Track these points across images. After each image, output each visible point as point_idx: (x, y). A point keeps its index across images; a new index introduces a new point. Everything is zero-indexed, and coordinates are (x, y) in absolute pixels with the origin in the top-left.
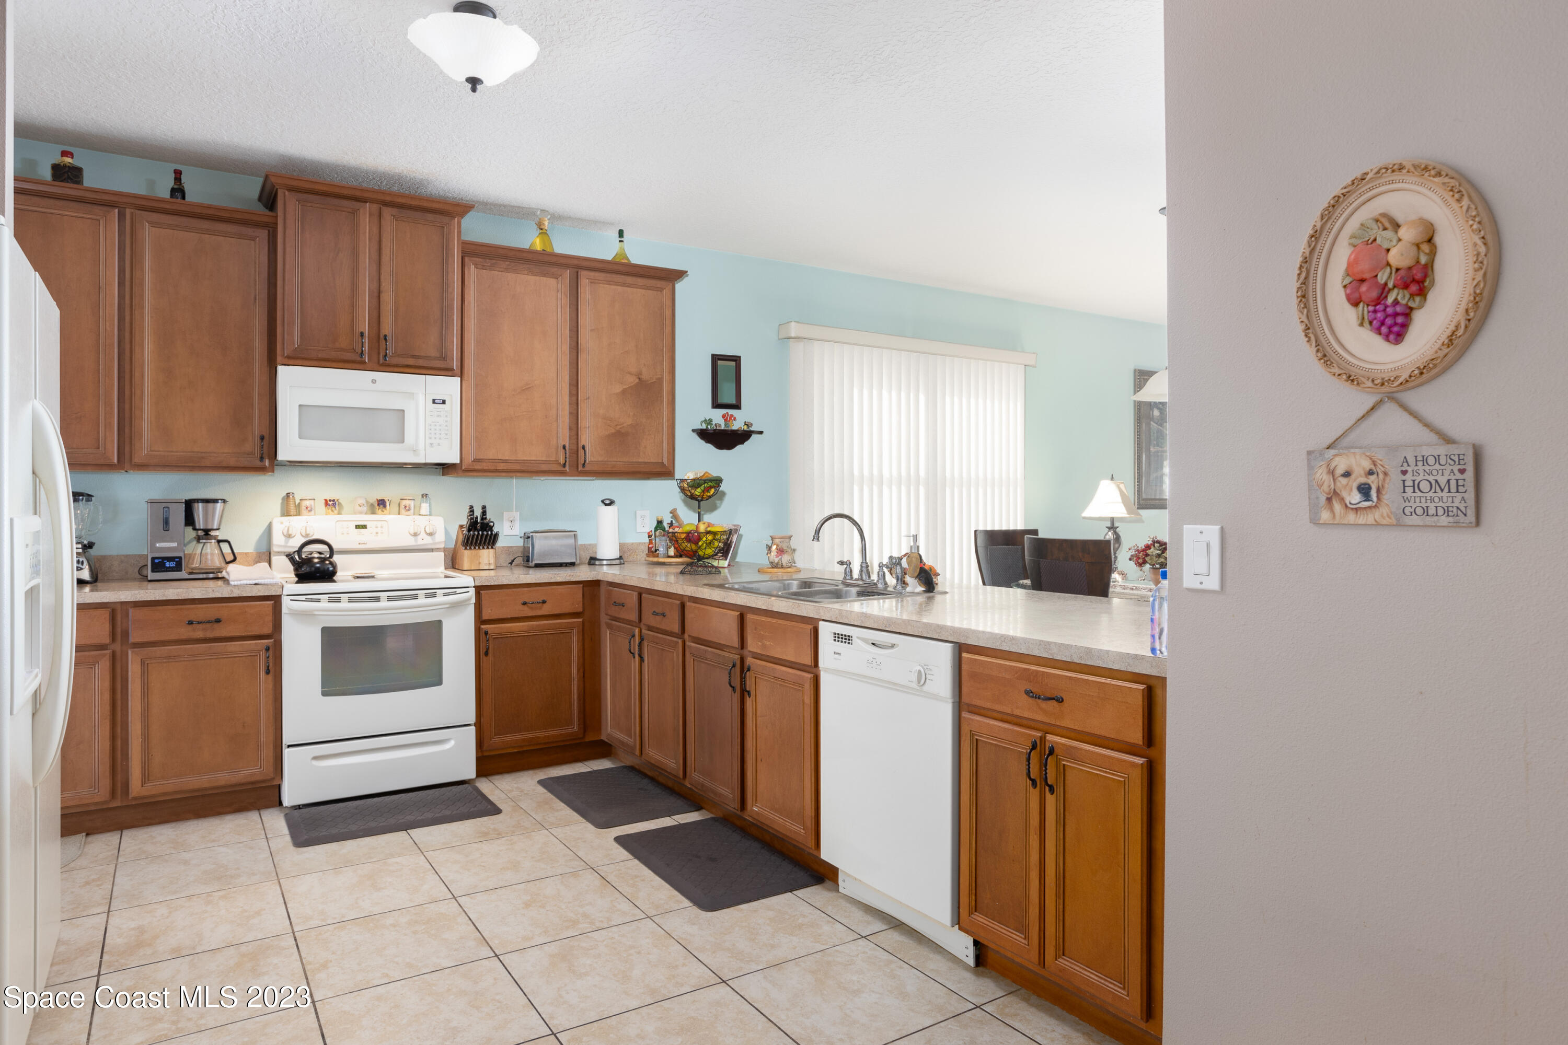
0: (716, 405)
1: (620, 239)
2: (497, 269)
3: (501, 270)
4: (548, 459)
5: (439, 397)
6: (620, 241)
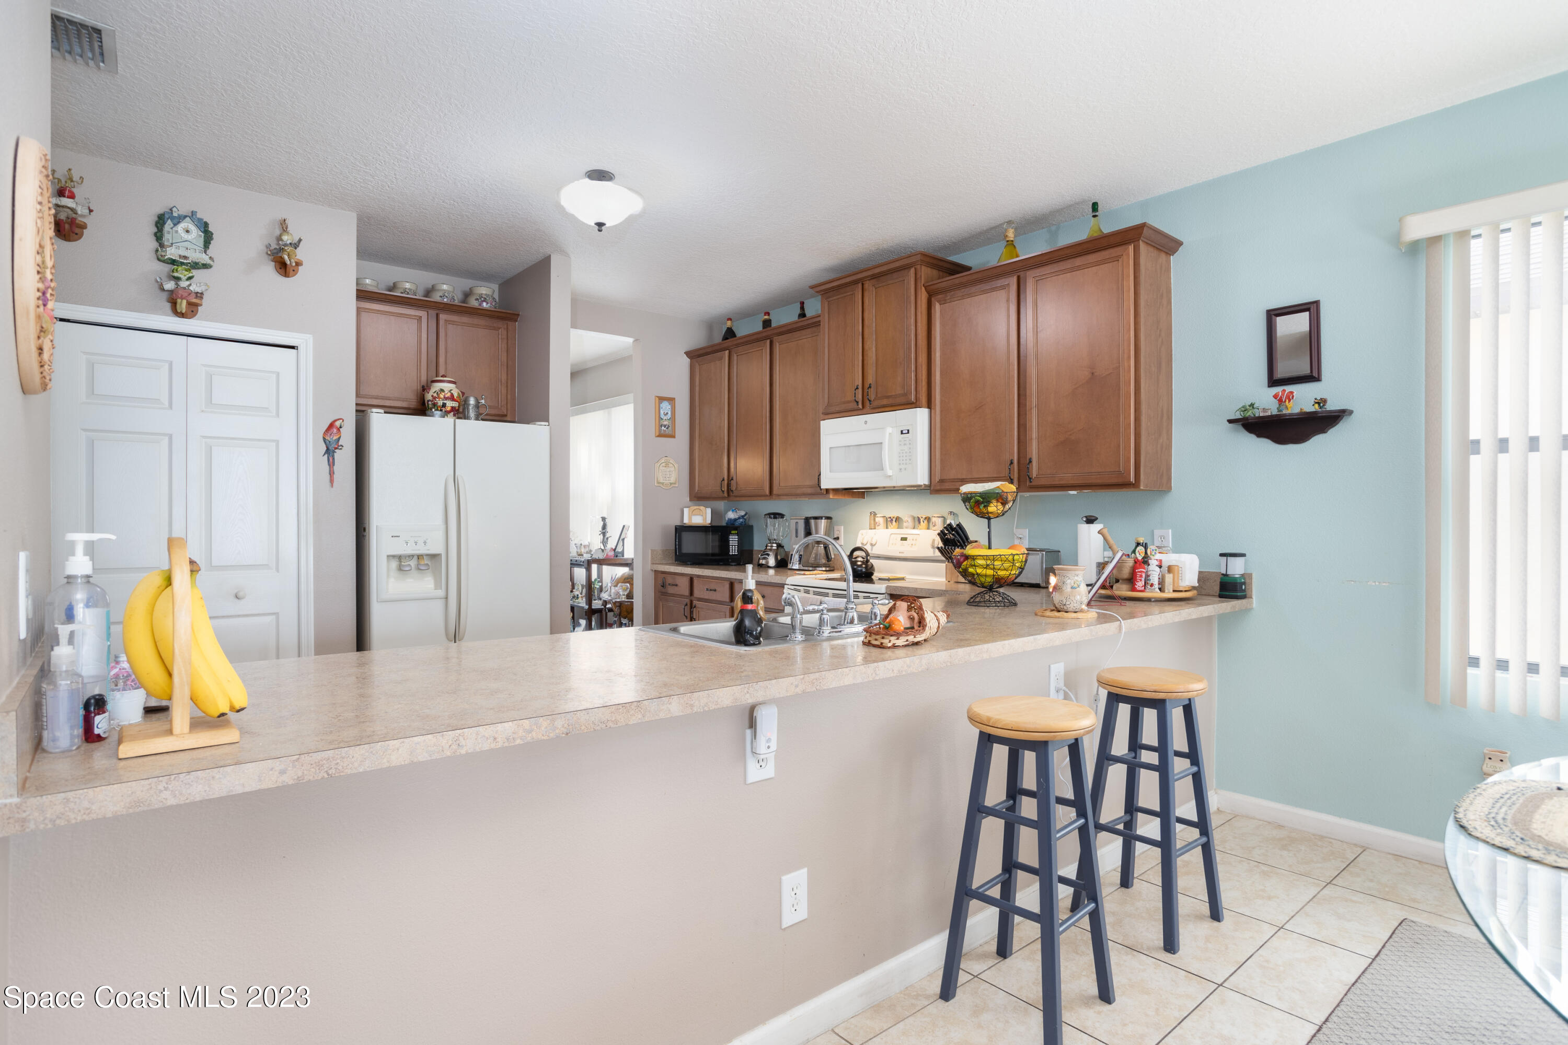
0: (1273, 382)
1: (1094, 214)
2: (956, 299)
3: (959, 298)
4: (998, 476)
5: (905, 428)
6: (1094, 216)
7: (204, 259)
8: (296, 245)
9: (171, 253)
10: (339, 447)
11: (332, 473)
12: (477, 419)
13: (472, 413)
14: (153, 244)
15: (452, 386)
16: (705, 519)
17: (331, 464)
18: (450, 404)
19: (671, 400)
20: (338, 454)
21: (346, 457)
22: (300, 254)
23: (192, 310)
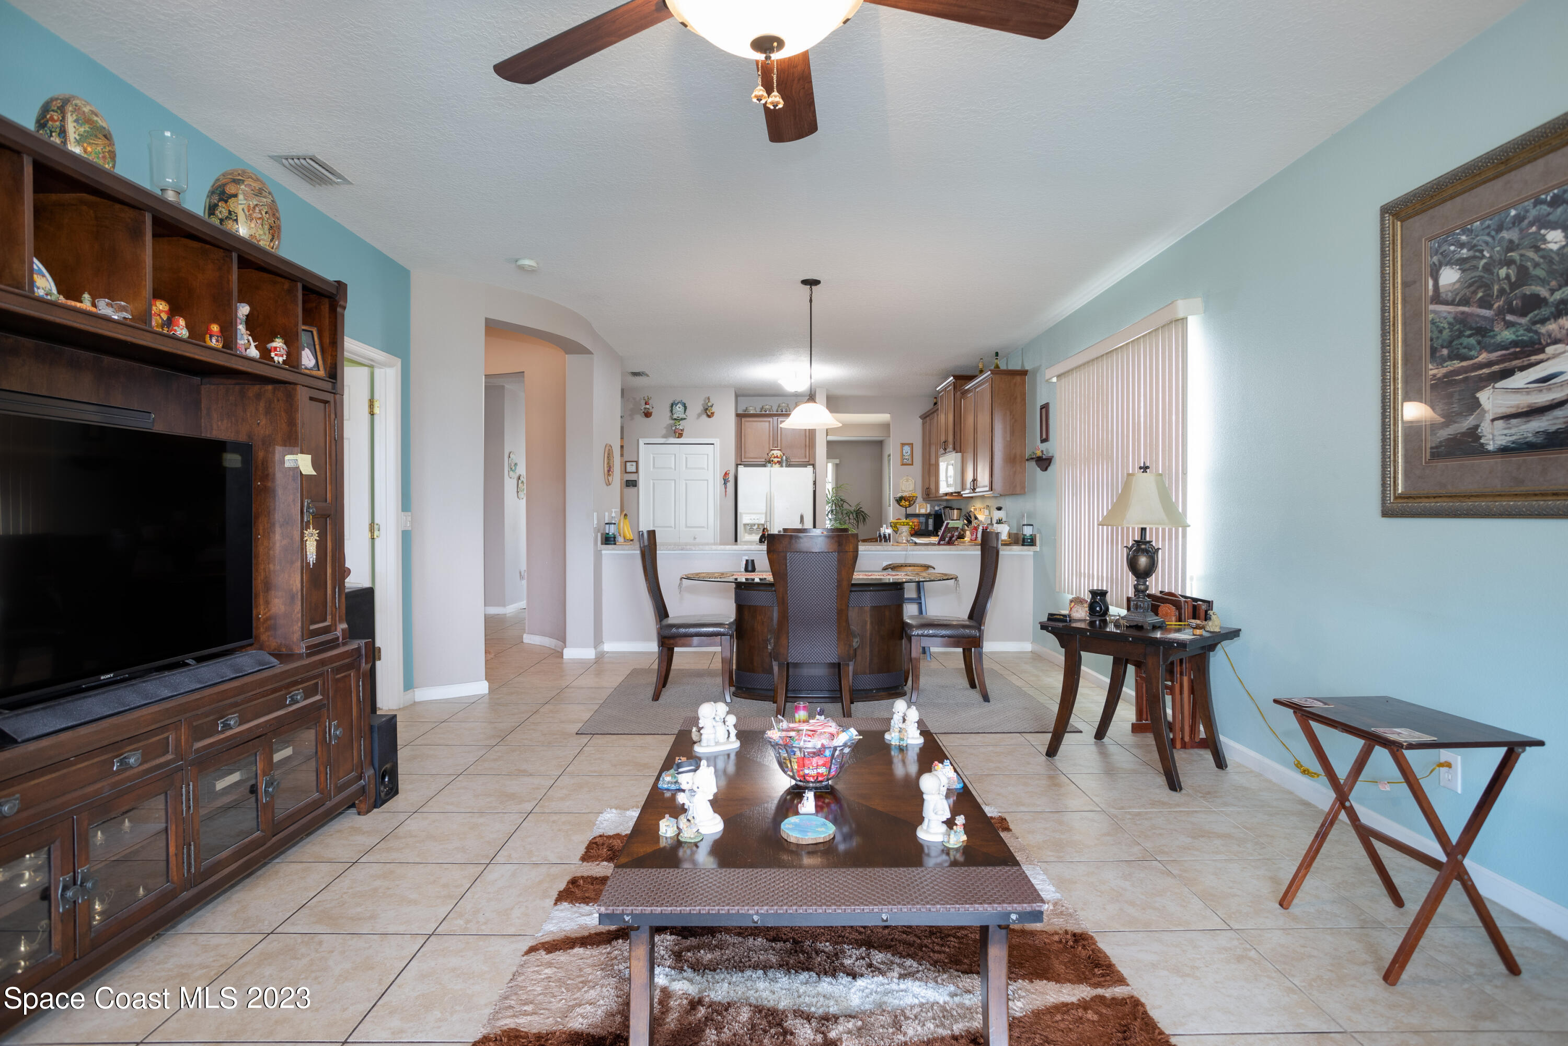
0: (1042, 441)
7: (684, 416)
8: (712, 406)
9: (675, 416)
10: (729, 481)
11: (726, 491)
12: (786, 467)
13: (784, 464)
14: (669, 414)
15: (779, 452)
16: (926, 510)
17: (726, 488)
18: (776, 460)
19: (911, 445)
20: (728, 484)
21: (731, 485)
22: (713, 410)
23: (680, 436)
